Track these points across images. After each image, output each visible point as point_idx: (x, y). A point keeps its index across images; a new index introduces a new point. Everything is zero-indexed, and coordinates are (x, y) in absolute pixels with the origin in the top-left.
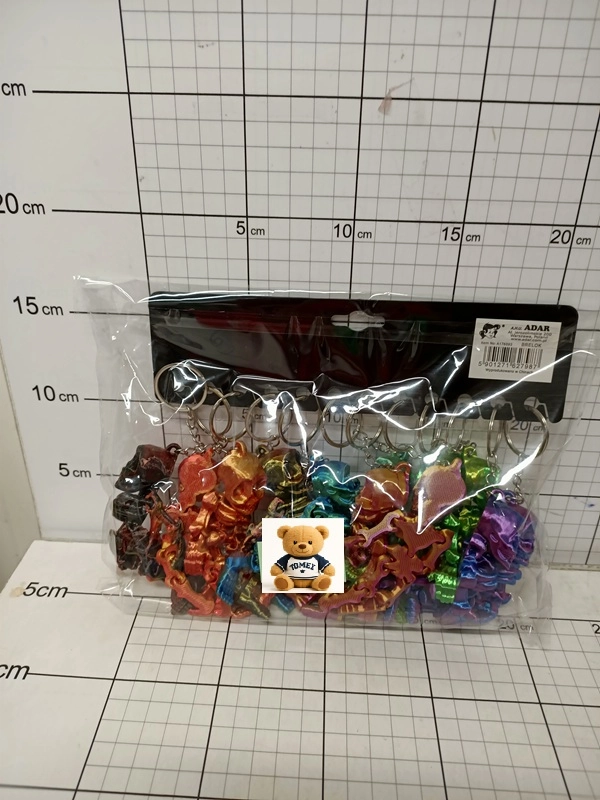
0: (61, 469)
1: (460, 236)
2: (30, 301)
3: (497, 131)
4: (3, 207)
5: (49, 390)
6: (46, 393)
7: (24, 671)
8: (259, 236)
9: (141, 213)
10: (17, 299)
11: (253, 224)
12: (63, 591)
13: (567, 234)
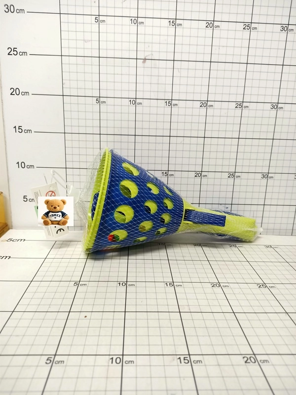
0: (24, 198)
1: (171, 104)
2: (20, 128)
3: (180, 70)
4: (14, 93)
5: (23, 163)
6: (22, 165)
7: (8, 257)
8: (103, 104)
9: (63, 95)
10: (15, 127)
11: (102, 99)
12: (23, 240)
13: (205, 104)
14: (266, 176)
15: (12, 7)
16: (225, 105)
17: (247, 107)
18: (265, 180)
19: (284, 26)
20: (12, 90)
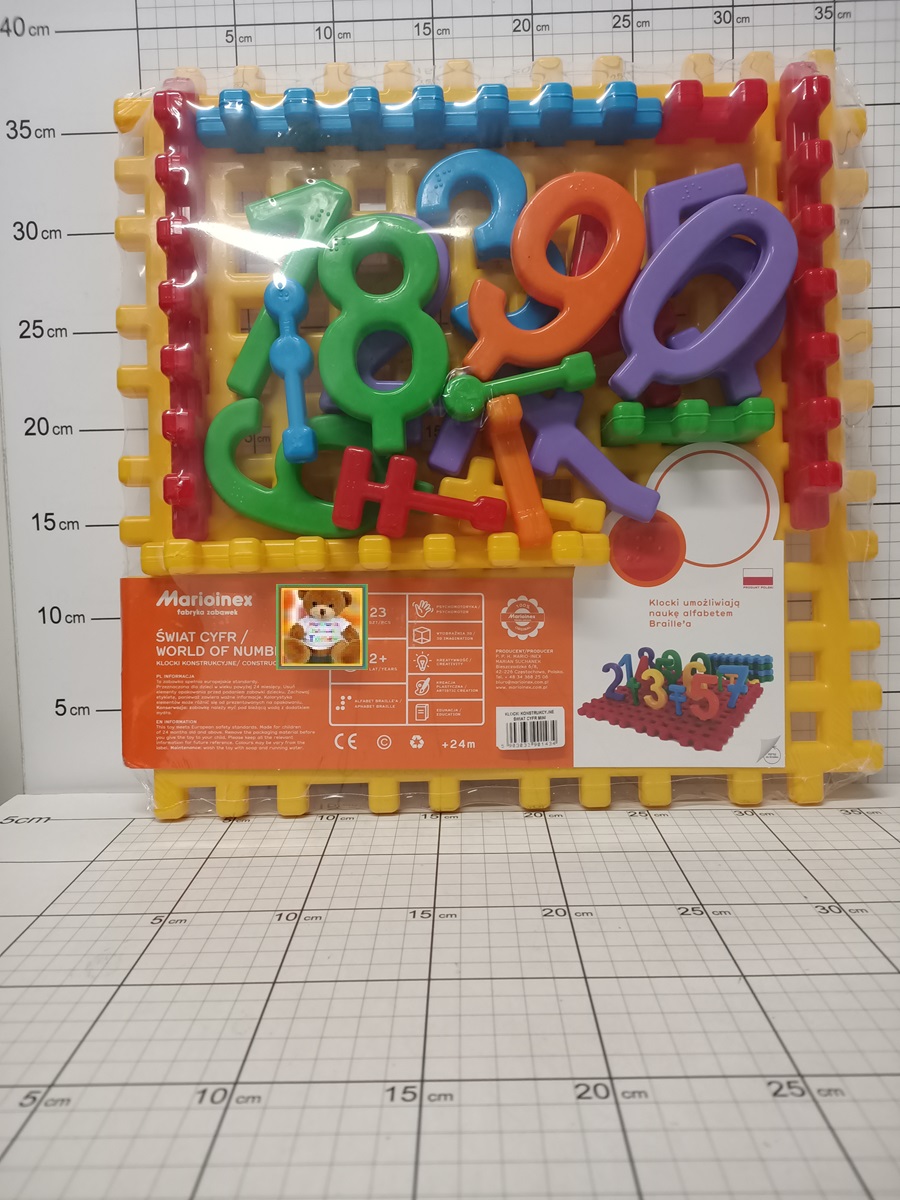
0: (57, 706)
2: (49, 517)
10: (36, 516)
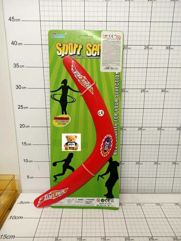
4: (22, 126)
5: (27, 160)
6: (26, 161)
7: (21, 218)
9: (47, 127)
12: (28, 203)
14: (156, 163)
15: (20, 86)
16: (132, 129)
17: (145, 129)
18: (156, 165)
19: (163, 89)
20: (21, 125)
